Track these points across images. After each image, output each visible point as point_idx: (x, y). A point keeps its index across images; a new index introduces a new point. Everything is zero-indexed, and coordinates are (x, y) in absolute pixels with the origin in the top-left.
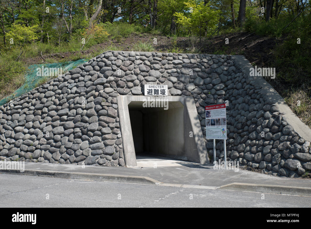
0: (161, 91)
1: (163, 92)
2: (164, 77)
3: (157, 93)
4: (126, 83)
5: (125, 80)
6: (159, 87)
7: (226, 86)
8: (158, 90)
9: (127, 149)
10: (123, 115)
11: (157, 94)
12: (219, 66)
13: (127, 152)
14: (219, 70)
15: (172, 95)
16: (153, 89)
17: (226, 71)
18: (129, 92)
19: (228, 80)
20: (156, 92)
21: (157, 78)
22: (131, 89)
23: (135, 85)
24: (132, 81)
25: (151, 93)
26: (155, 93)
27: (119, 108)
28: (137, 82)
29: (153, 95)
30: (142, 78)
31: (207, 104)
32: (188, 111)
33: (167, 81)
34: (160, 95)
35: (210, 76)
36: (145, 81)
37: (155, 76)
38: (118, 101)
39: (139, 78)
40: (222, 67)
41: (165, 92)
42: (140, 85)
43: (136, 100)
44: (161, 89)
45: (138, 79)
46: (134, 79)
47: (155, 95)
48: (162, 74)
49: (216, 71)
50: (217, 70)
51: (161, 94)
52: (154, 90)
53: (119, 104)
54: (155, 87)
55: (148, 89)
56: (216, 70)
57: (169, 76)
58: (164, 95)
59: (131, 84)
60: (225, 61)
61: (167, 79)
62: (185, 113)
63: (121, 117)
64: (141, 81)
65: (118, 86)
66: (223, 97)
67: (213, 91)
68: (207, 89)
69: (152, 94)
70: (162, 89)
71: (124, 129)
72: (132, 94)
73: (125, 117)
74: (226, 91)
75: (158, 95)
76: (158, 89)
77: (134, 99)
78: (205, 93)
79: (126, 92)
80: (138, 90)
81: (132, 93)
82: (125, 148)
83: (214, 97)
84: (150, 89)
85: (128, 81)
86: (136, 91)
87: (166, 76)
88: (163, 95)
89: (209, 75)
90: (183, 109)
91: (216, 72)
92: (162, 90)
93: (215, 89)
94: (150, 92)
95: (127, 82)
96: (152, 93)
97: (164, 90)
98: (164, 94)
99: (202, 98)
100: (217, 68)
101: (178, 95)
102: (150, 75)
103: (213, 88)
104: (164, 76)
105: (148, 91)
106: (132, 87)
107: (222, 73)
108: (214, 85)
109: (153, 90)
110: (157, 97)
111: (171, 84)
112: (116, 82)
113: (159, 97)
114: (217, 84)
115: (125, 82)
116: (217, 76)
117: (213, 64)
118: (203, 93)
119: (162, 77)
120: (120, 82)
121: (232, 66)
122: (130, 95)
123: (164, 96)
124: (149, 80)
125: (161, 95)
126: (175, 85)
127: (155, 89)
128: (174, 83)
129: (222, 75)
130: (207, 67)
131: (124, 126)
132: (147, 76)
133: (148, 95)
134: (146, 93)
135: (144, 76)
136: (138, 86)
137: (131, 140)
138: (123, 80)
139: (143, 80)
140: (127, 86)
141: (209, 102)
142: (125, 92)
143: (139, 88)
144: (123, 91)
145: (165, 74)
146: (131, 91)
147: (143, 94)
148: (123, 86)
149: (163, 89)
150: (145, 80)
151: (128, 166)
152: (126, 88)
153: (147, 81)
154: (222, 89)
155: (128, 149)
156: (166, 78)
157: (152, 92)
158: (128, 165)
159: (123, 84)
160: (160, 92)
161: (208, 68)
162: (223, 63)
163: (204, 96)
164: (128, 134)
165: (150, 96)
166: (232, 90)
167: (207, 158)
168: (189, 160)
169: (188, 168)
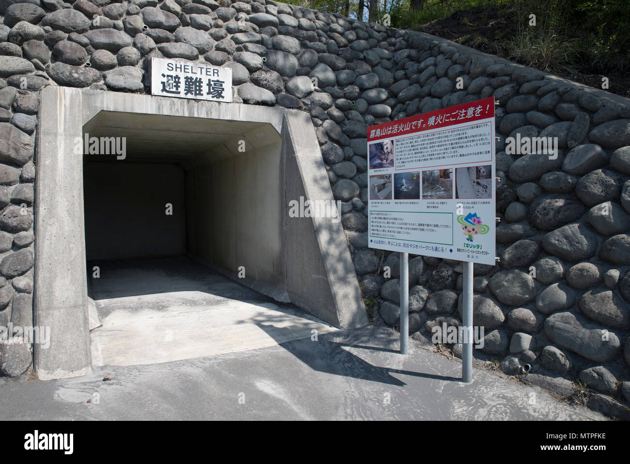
0: (209, 85)
1: (217, 90)
2: (224, 50)
3: (196, 90)
4: (89, 52)
5: (85, 40)
6: (204, 71)
7: (393, 95)
8: (200, 81)
9: (50, 293)
10: (54, 156)
11: (196, 94)
12: (371, 48)
13: (49, 308)
14: (372, 55)
15: (246, 101)
16: (182, 76)
17: (388, 59)
18: (95, 81)
19: (396, 80)
20: (193, 85)
21: (202, 51)
22: (106, 72)
23: (122, 62)
24: (114, 48)
25: (174, 89)
26: (188, 90)
27: (42, 129)
28: (132, 52)
29: (182, 95)
30: (150, 43)
31: (347, 135)
32: (294, 152)
33: (232, 62)
34: (205, 96)
35: (352, 65)
36: (159, 52)
37: (194, 43)
38: (43, 105)
39: (137, 42)
40: (378, 49)
41: (223, 89)
42: (141, 63)
43: (120, 109)
44: (209, 77)
45: (135, 45)
46: (119, 41)
47: (189, 96)
48: (216, 43)
49: (365, 57)
50: (368, 54)
51: (208, 93)
52: (187, 78)
53: (43, 114)
54: (190, 71)
55: (164, 75)
56: (365, 52)
57: (239, 50)
58: (221, 99)
59: (105, 56)
60: (384, 39)
61: (231, 57)
62: (285, 161)
63: (45, 161)
64: (145, 53)
65: (57, 56)
66: (387, 120)
67: (362, 104)
68: (345, 97)
69: (179, 93)
70: (212, 78)
71: (51, 210)
72: (105, 87)
73: (61, 165)
74: (392, 108)
75: (199, 97)
76: (199, 76)
77: (111, 102)
78: (339, 107)
79: (82, 78)
80: (132, 75)
81: (106, 84)
82: (42, 290)
83: (365, 120)
84: (174, 73)
85: (97, 46)
86: (122, 78)
87: (227, 48)
88: (215, 99)
89: (349, 63)
90: (280, 149)
91: (365, 60)
92: (212, 83)
93: (366, 100)
94: (171, 84)
95: (92, 49)
96: (180, 90)
97: (219, 83)
98: (219, 95)
99: (332, 117)
100: (367, 49)
101: (264, 103)
102: (177, 41)
103: (359, 96)
104: (223, 46)
105: (165, 80)
106: (112, 67)
107: (378, 64)
108: (363, 89)
109: (182, 81)
110: (196, 104)
111: (244, 73)
112: (51, 43)
113: (202, 105)
114: (370, 86)
115: (85, 45)
116: (370, 69)
117: (356, 40)
118: (334, 107)
119: (218, 49)
120: (64, 45)
121: (403, 49)
122: (97, 87)
123: (219, 102)
124: (174, 51)
125: (210, 97)
126: (256, 75)
127: (189, 75)
128: (252, 70)
129: (379, 68)
130: (342, 45)
131: (52, 196)
132: (168, 40)
133: (165, 94)
134: (156, 88)
135: (158, 40)
136: (133, 64)
137: (74, 253)
138: (78, 39)
139: (151, 50)
140: (92, 60)
141: (353, 132)
142: (76, 75)
143: (137, 72)
144: (71, 73)
145: (227, 42)
146: (104, 77)
147: (147, 90)
148: (75, 57)
149: (215, 78)
150: (160, 49)
151: (43, 375)
152: (86, 66)
153: (167, 55)
154: (383, 102)
155: (57, 294)
156: (229, 53)
157: (177, 87)
158: (47, 368)
159: (76, 52)
160: (205, 89)
161: (345, 46)
162: (379, 42)
163: (336, 113)
164: (67, 228)
165: (170, 97)
166: (417, 100)
167: (359, 307)
168: (297, 303)
169: (304, 366)
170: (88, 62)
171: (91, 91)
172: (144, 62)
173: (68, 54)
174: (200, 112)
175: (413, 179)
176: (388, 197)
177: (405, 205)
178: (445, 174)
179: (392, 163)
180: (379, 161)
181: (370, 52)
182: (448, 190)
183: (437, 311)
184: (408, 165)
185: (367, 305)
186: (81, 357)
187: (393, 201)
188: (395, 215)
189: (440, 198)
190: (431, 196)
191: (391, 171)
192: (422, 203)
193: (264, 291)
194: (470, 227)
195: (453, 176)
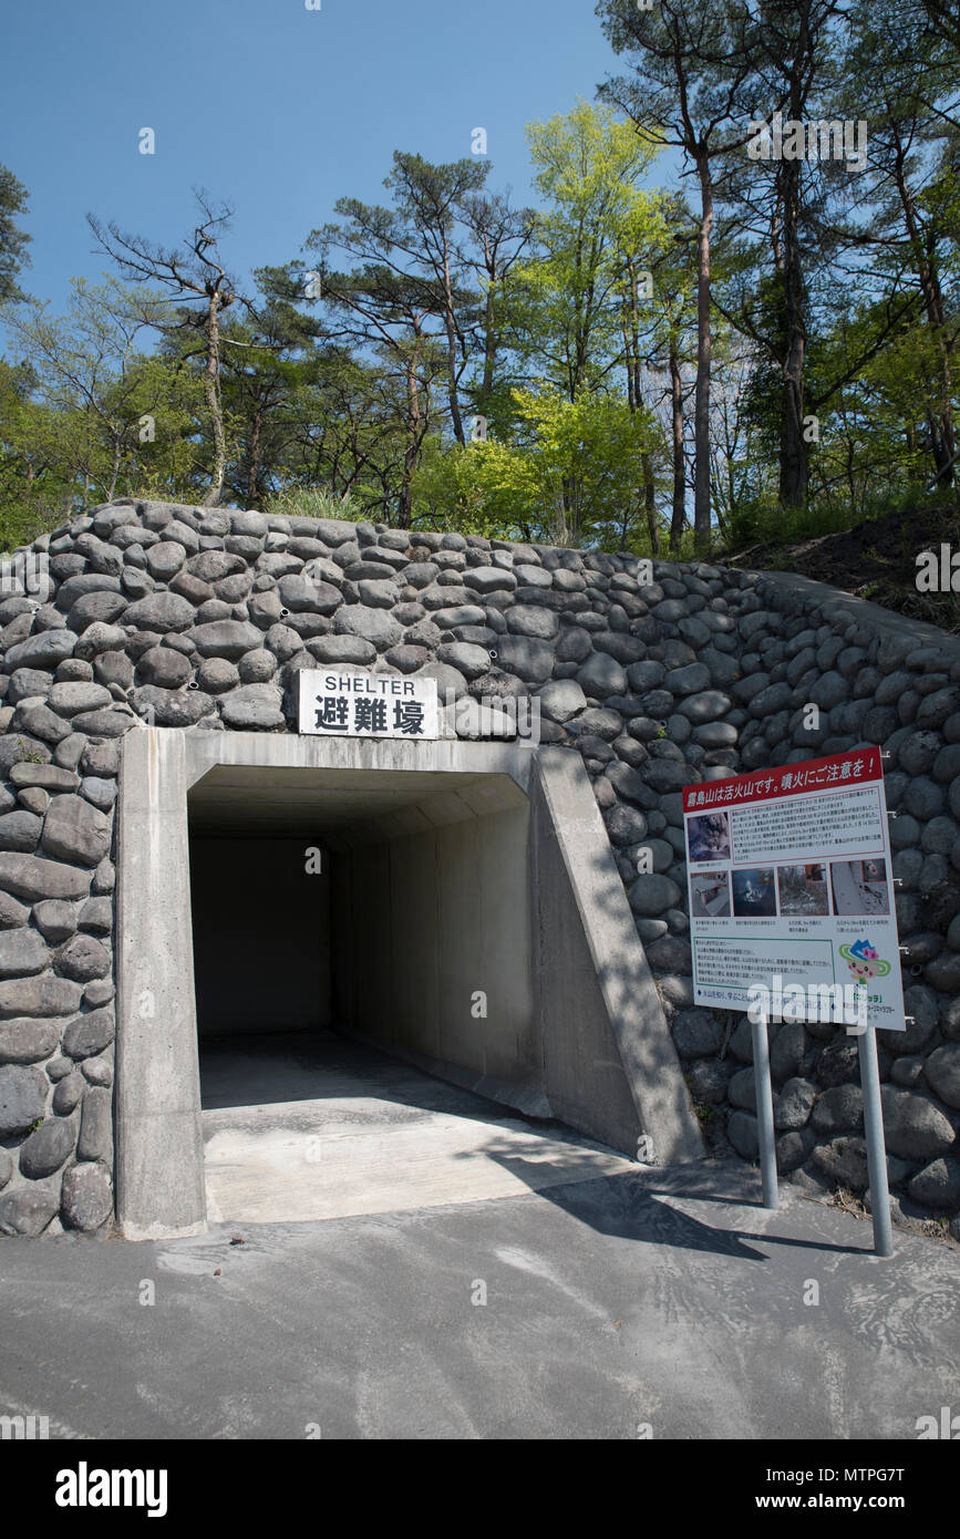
0: (397, 710)
1: (411, 718)
2: (421, 642)
3: (375, 721)
4: (195, 664)
5: (190, 644)
6: (388, 686)
7: (740, 702)
8: (382, 705)
9: (142, 1086)
10: (145, 848)
11: (375, 729)
12: (693, 613)
13: (139, 1114)
14: (694, 628)
15: (461, 738)
16: (351, 697)
17: (728, 632)
18: (206, 713)
19: (744, 673)
20: (370, 713)
21: (382, 647)
22: (222, 696)
23: (249, 677)
24: (234, 654)
25: (337, 722)
26: (361, 723)
27: (126, 803)
28: (263, 659)
29: (351, 731)
30: (294, 640)
31: (653, 789)
32: (552, 827)
33: (435, 662)
34: (391, 732)
35: (658, 649)
36: (309, 655)
37: (368, 633)
38: (126, 761)
39: (272, 639)
40: (706, 614)
41: (422, 716)
42: (278, 675)
43: (247, 761)
44: (397, 697)
45: (267, 645)
46: (242, 641)
47: (364, 732)
48: (406, 630)
49: (681, 631)
50: (687, 627)
51: (396, 726)
52: (358, 701)
53: (126, 778)
54: (364, 688)
55: (319, 699)
56: (681, 625)
57: (446, 639)
58: (418, 735)
59: (221, 669)
60: (719, 593)
61: (433, 654)
62: (536, 843)
63: (130, 857)
64: (284, 657)
65: (145, 675)
66: (731, 753)
67: (680, 725)
68: (646, 714)
69: (346, 728)
70: (403, 698)
71: (141, 942)
72: (221, 724)
73: (155, 863)
74: (740, 728)
75: (380, 734)
76: (379, 696)
77: (232, 749)
78: (633, 734)
79: (185, 711)
80: (264, 699)
81: (222, 718)
82: (128, 1083)
83: (685, 755)
84: (336, 694)
85: (208, 653)
86: (248, 706)
87: (426, 638)
88: (408, 735)
89: (651, 648)
90: (526, 819)
91: (683, 637)
92: (403, 707)
93: (686, 716)
94: (330, 713)
95: (200, 659)
96: (347, 722)
97: (415, 707)
98: (416, 728)
99: (624, 756)
100: (685, 617)
101: (493, 738)
102: (338, 631)
103: (673, 710)
104: (418, 636)
105: (321, 706)
106: (230, 686)
107: (708, 642)
108: (680, 696)
109: (352, 706)
110: (374, 746)
111: (456, 681)
112: (136, 652)
113: (386, 746)
114: (695, 689)
115: (187, 653)
116: (692, 655)
117: (663, 600)
118: (625, 735)
119: (409, 641)
120: (157, 655)
121: (755, 611)
122: (209, 725)
123: (416, 741)
124: (334, 651)
125: (399, 733)
126: (479, 684)
127: (364, 695)
128: (470, 675)
129: (710, 652)
130: (636, 612)
131: (143, 918)
132: (322, 631)
133: (322, 730)
134: (307, 721)
135: (306, 633)
136: (264, 680)
137: (178, 1017)
138: (177, 644)
139: (296, 652)
140: (199, 677)
141: (664, 781)
142: (176, 707)
143: (272, 692)
144: (168, 704)
145: (426, 628)
146: (220, 706)
147: (292, 725)
148: (173, 674)
149: (408, 698)
150: (311, 649)
151: (131, 1231)
152: (189, 689)
153: (322, 658)
154: (722, 718)
155: (152, 1089)
156: (429, 647)
157: (343, 717)
158: (137, 1219)
159: (175, 666)
160: (390, 718)
161: (643, 614)
162: (709, 599)
163: (631, 745)
164: (166, 974)
165: (329, 736)
166: (784, 714)
167: (685, 1124)
168: (565, 1119)
169: (584, 1230)
170: (192, 680)
171: (201, 733)
172: (283, 674)
173: (164, 671)
174: (382, 760)
175: (763, 879)
176: (724, 912)
177: (754, 926)
178: (814, 872)
179: (727, 852)
180: (704, 848)
181: (691, 622)
182: (822, 900)
183: (833, 1126)
184: (753, 857)
185: (701, 1119)
186: (191, 1201)
187: (732, 919)
188: (737, 945)
189: (809, 913)
190: (794, 911)
191: (724, 866)
192: (780, 924)
193: (500, 1097)
194: (861, 964)
195: (827, 876)
